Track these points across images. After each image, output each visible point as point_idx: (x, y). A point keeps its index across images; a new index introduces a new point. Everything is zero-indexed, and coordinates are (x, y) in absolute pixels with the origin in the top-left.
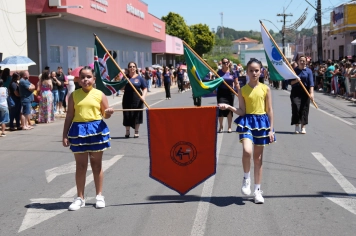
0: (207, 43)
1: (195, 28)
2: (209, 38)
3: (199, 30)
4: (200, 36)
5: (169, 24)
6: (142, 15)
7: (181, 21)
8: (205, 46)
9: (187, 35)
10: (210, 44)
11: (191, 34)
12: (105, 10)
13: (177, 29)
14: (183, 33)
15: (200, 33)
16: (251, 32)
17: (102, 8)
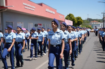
0: (80, 22)
1: (77, 18)
2: (81, 21)
3: (78, 18)
4: (78, 20)
5: (69, 17)
6: (54, 13)
7: (73, 16)
8: (80, 23)
9: (75, 20)
10: (82, 22)
11: (76, 19)
12: (34, 10)
13: (72, 18)
14: (73, 19)
15: (78, 19)
16: (97, 19)
17: (31, 9)
